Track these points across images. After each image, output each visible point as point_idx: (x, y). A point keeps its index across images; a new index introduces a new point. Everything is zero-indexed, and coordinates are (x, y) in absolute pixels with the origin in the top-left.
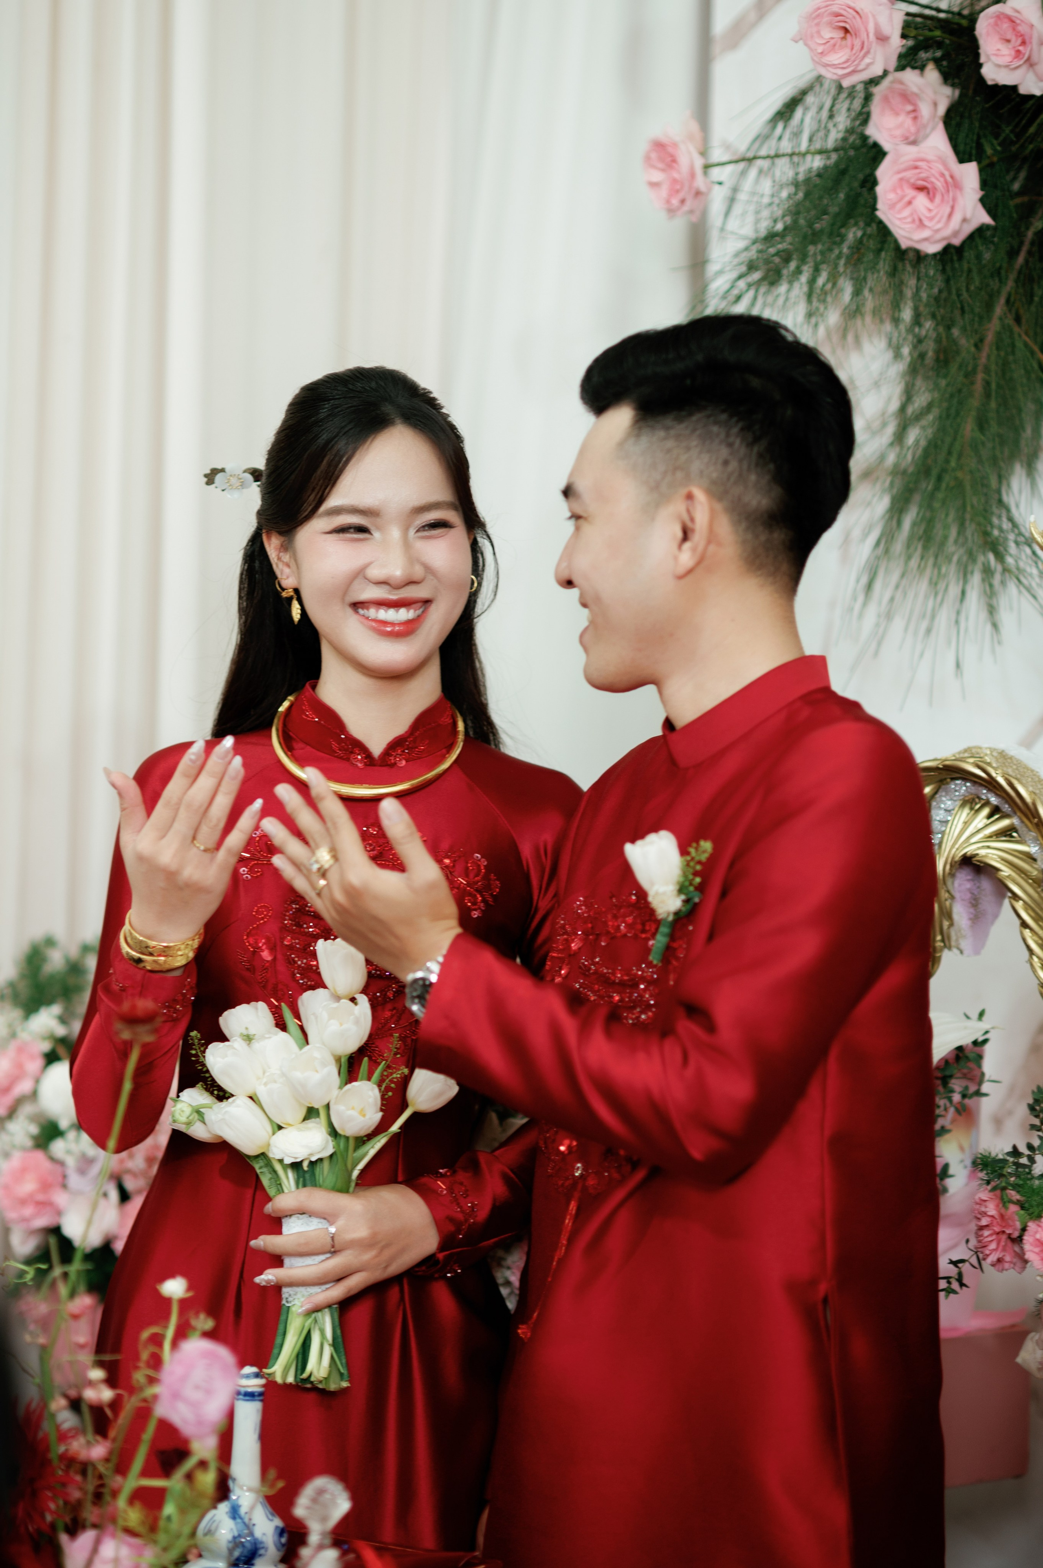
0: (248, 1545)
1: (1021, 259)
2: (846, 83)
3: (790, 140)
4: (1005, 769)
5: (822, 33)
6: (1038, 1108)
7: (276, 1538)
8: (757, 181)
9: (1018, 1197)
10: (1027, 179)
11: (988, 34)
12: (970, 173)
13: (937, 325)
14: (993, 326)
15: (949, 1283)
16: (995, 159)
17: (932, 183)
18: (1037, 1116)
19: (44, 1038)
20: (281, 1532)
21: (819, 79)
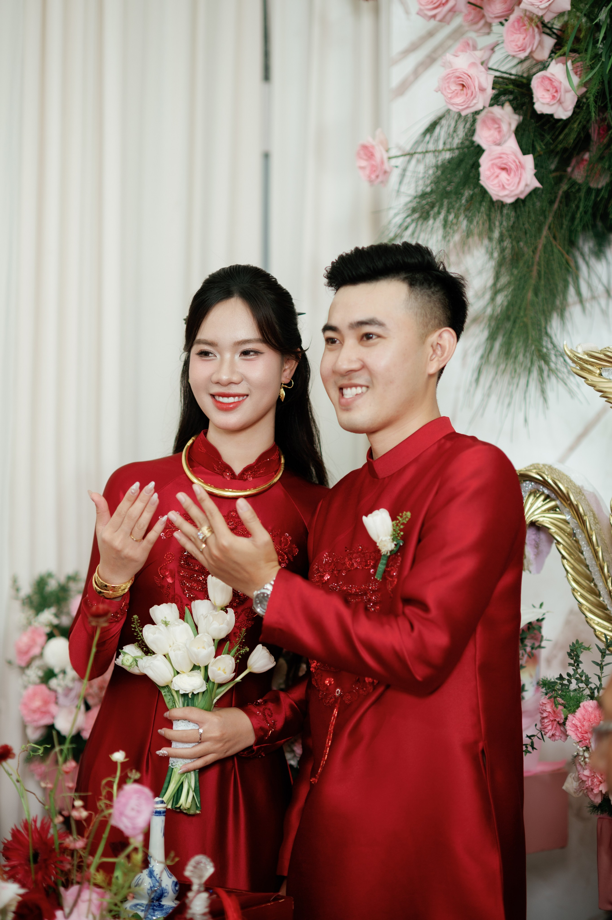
0: (158, 891)
1: (556, 206)
2: (463, 114)
3: (434, 143)
4: (552, 475)
5: (451, 87)
6: (573, 654)
7: (173, 887)
8: (416, 166)
9: (563, 702)
10: (558, 163)
11: (538, 87)
12: (529, 160)
13: (512, 240)
14: (542, 241)
15: (527, 747)
16: (542, 153)
17: (509, 166)
18: (572, 659)
19: (46, 626)
20: (176, 884)
21: (448, 111)
